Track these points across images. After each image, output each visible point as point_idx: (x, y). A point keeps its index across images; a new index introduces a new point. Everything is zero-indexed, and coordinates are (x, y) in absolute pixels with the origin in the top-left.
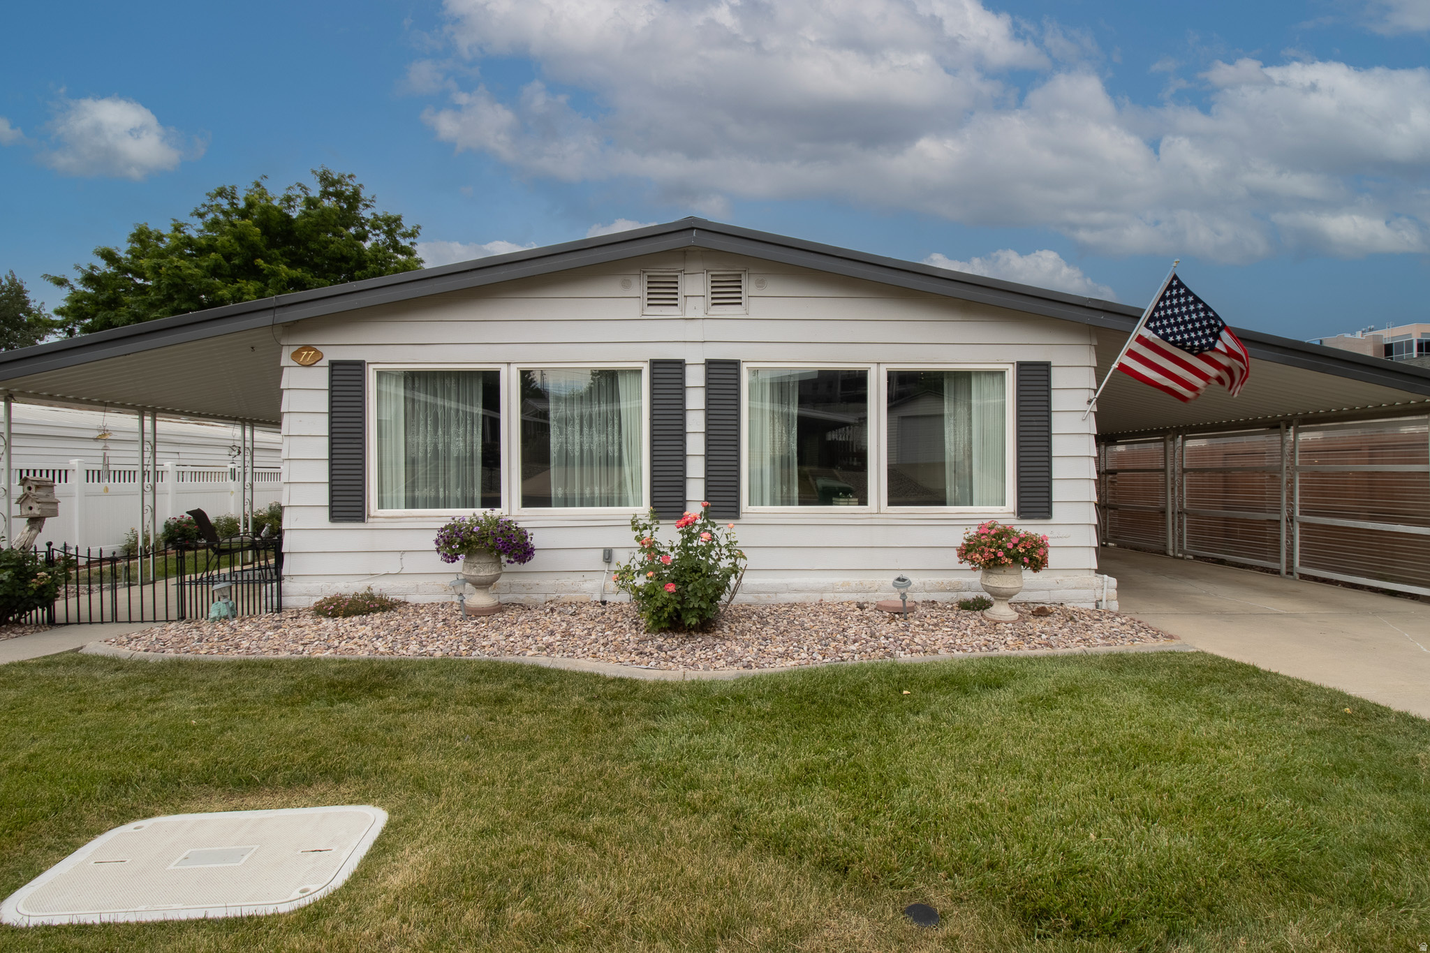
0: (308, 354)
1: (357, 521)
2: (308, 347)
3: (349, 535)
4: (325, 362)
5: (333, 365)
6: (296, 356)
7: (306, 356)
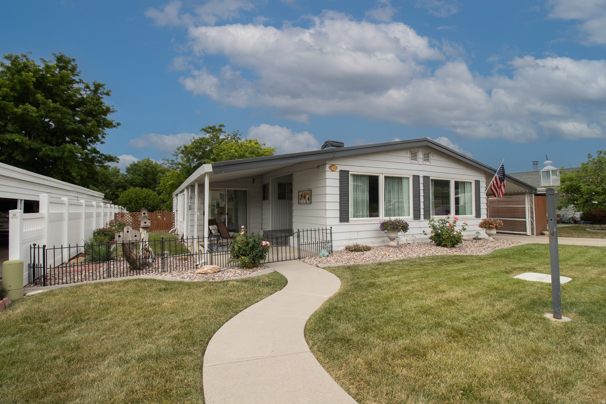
0: (334, 167)
1: (347, 222)
2: (333, 165)
3: (345, 227)
4: (338, 170)
5: (341, 171)
6: (330, 168)
7: (333, 168)
